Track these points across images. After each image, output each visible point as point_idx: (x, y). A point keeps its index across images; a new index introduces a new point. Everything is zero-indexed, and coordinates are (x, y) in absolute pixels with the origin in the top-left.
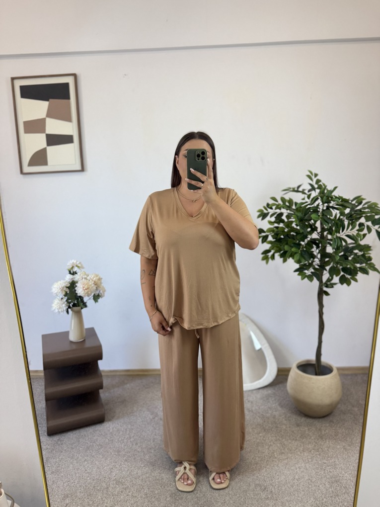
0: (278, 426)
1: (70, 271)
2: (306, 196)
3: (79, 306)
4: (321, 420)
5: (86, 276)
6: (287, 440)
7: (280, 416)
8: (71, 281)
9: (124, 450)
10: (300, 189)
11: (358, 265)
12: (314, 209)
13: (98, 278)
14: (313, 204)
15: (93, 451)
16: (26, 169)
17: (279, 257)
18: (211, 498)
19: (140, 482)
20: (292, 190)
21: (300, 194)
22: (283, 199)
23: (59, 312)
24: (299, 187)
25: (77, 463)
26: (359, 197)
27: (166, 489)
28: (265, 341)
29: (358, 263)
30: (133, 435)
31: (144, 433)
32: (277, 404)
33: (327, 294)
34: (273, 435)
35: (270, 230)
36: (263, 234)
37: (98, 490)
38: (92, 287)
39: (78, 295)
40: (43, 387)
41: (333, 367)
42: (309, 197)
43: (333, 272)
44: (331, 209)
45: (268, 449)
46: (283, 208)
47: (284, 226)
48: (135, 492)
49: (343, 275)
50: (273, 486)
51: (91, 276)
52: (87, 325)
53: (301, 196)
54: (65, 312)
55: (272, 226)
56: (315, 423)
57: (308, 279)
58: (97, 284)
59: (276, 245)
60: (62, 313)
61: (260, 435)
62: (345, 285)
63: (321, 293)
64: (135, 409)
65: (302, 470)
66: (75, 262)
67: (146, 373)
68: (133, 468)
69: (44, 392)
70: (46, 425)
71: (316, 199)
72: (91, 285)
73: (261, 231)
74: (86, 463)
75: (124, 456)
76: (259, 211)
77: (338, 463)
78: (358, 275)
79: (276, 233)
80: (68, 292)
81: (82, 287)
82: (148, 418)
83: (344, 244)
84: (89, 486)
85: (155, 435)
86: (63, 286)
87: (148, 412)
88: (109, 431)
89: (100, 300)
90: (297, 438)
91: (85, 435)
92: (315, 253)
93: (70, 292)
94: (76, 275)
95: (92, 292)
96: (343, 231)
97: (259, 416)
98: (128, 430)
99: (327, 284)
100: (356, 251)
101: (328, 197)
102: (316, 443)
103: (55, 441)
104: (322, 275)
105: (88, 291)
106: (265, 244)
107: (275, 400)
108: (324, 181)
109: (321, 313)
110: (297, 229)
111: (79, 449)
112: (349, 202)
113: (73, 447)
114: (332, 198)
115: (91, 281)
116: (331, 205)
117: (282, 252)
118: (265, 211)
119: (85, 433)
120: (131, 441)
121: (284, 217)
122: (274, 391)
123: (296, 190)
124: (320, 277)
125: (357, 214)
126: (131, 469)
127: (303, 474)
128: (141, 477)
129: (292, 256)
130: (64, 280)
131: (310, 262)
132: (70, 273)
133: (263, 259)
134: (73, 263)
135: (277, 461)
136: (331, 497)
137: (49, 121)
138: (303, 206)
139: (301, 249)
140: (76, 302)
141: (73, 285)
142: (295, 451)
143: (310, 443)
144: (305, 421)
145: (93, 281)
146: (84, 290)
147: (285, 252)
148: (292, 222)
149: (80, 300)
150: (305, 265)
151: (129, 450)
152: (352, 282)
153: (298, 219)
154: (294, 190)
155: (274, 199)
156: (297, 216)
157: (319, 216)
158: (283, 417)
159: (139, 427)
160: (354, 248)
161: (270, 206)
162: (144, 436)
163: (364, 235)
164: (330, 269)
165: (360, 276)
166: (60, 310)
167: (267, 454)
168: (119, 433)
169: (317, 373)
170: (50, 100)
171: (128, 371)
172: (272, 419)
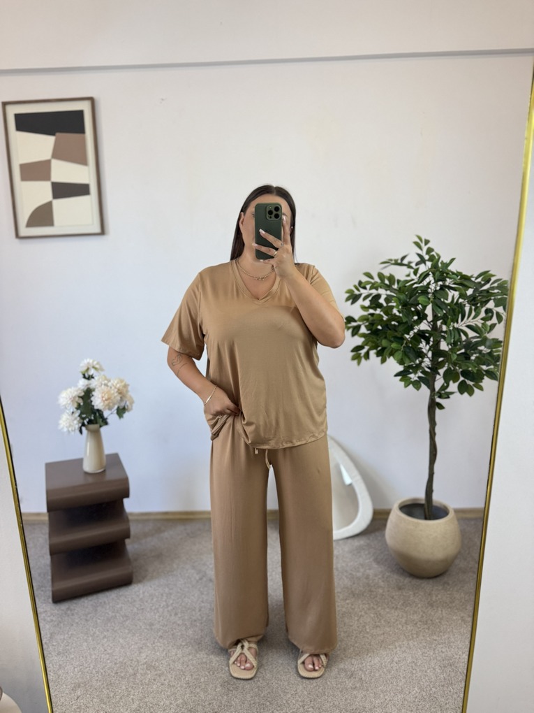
0: (373, 589)
1: (84, 375)
2: (412, 271)
3: (96, 423)
4: (431, 581)
5: (106, 382)
6: (384, 609)
7: (376, 575)
8: (85, 389)
9: (159, 622)
10: (406, 262)
11: (484, 367)
12: (423, 289)
13: (123, 384)
14: (421, 282)
15: (115, 624)
16: (24, 231)
17: (375, 356)
18: (277, 688)
19: (180, 667)
20: (393, 262)
21: (405, 268)
22: (381, 276)
23: (69, 431)
24: (403, 258)
25: (93, 640)
26: (486, 272)
27: (216, 676)
28: (355, 472)
29: (483, 364)
30: (171, 602)
31: (186, 599)
32: (371, 559)
33: (441, 407)
34: (364, 602)
35: (363, 319)
36: (354, 324)
37: (122, 677)
38: (115, 397)
39: (96, 408)
40: (47, 536)
41: (449, 508)
42: (416, 272)
43: (449, 376)
44: (447, 290)
45: (358, 620)
46: (381, 288)
47: (382, 313)
48: (173, 679)
49: (463, 381)
50: (362, 671)
51: (114, 382)
52: (108, 450)
53: (405, 270)
54: (78, 432)
55: (365, 313)
56: (423, 585)
57: (413, 386)
58: (122, 393)
59: (371, 339)
60: (73, 433)
61: (348, 601)
62: (466, 394)
63: (433, 406)
64: (175, 566)
65: (403, 649)
66: (91, 361)
67: (191, 517)
68: (170, 647)
69: (48, 542)
70: (50, 589)
71: (426, 275)
72: (113, 394)
73: (350, 319)
74: (106, 640)
75: (159, 630)
76: (347, 292)
77: (453, 639)
78: (483, 381)
79: (372, 322)
80: (82, 404)
81: (100, 396)
82: (193, 579)
83: (464, 338)
84: (109, 671)
85: (203, 602)
86: (74, 395)
87: (193, 571)
88: (138, 596)
89: (126, 415)
90: (399, 607)
91: (105, 602)
92: (424, 351)
93: (84, 403)
94: (93, 380)
95: (114, 404)
96: (462, 320)
98: (165, 595)
99: (440, 394)
100: (482, 348)
101: (442, 273)
102: (424, 612)
103: (63, 610)
104: (434, 381)
105: (109, 403)
106: (356, 337)
107: (369, 553)
108: (438, 250)
109: (432, 432)
110: (399, 317)
111: (96, 621)
112: (472, 281)
113: (88, 618)
114: (447, 274)
115: (113, 388)
116: (447, 284)
117: (379, 348)
118: (357, 292)
119: (105, 599)
120: (168, 611)
121: (382, 301)
122: (368, 541)
123: (399, 263)
124: (431, 383)
125: (483, 296)
126: (168, 648)
127: (405, 655)
128: (182, 659)
129: (392, 354)
130: (76, 386)
131: (417, 362)
132: (84, 377)
133: (354, 358)
134: (88, 363)
135: (370, 638)
136: (443, 686)
137: (55, 163)
138: (408, 284)
139: (404, 345)
140: (93, 418)
141: (88, 393)
142: (394, 623)
143: (416, 613)
144: (410, 582)
145: (115, 388)
146: (104, 401)
147: (384, 349)
148: (392, 307)
149: (97, 414)
150: (410, 367)
151: (166, 623)
152: (475, 389)
153: (400, 302)
154: (396, 263)
155: (368, 275)
156: (399, 299)
157: (429, 299)
158: (380, 576)
159: (179, 590)
160: (478, 344)
161: (362, 285)
162: (187, 604)
163: (493, 326)
164: (445, 373)
165: (487, 382)
166: (70, 429)
167: (356, 628)
168: (152, 599)
169: (428, 517)
170: (58, 134)
171: (166, 513)
172: (365, 580)
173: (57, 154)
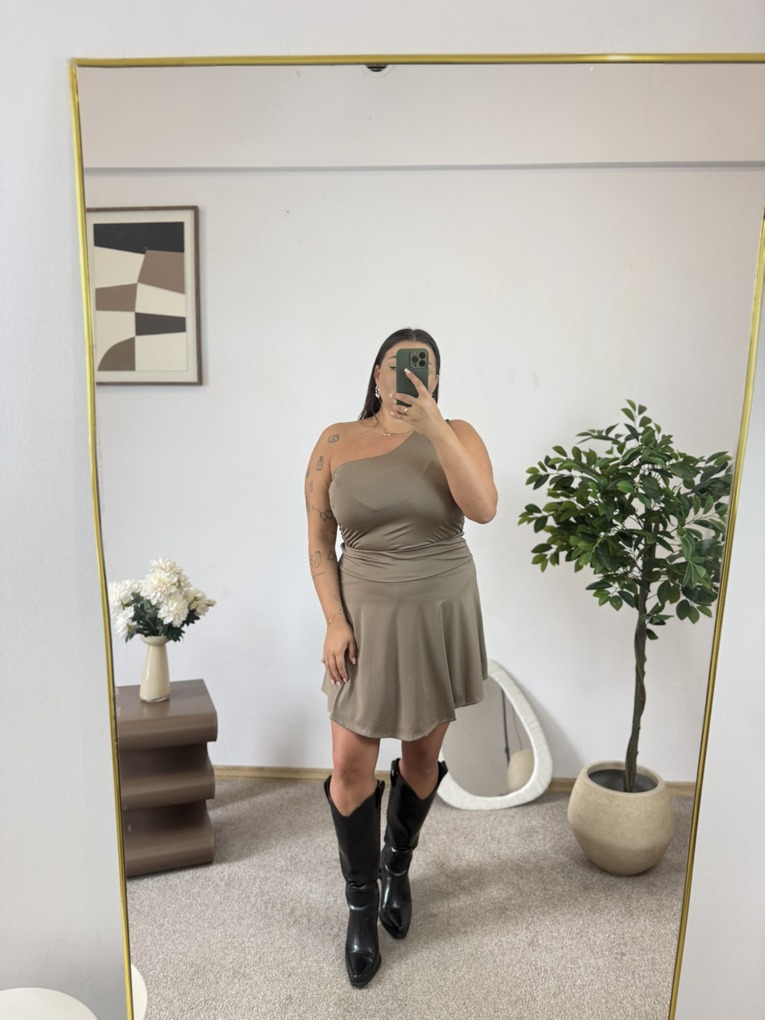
0: (548, 887)
2: (615, 446)
4: (631, 880)
6: (564, 914)
7: (553, 868)
9: (251, 915)
10: (612, 435)
14: (626, 463)
15: (191, 914)
17: (566, 559)
20: (596, 434)
21: (610, 442)
22: (577, 452)
24: (609, 430)
25: (161, 934)
26: (721, 454)
30: (267, 889)
32: (547, 847)
33: (653, 636)
34: (537, 903)
35: (549, 507)
36: (538, 515)
41: (658, 778)
42: (620, 451)
43: (665, 593)
45: (527, 928)
46: (575, 468)
47: (574, 500)
48: (269, 992)
49: (684, 601)
53: (608, 445)
55: (554, 501)
56: (620, 885)
57: (612, 603)
59: (560, 535)
61: (513, 901)
62: (687, 619)
63: (642, 635)
64: (273, 842)
65: (589, 971)
67: (297, 776)
73: (532, 509)
76: (528, 471)
78: (710, 604)
79: (559, 511)
85: (310, 891)
90: (584, 912)
91: (176, 885)
92: (632, 556)
97: (510, 868)
98: (258, 879)
99: (653, 617)
102: (620, 922)
104: (645, 599)
107: (544, 839)
109: (640, 672)
111: (164, 909)
118: (542, 472)
119: (178, 882)
120: (263, 901)
121: (575, 485)
122: (543, 822)
123: (604, 436)
124: (640, 602)
127: (592, 977)
129: (588, 560)
131: (621, 570)
133: (535, 561)
137: (142, 289)
138: (611, 464)
144: (600, 880)
148: (588, 493)
150: (609, 577)
152: (700, 613)
153: (599, 488)
154: (600, 436)
155: (559, 450)
158: (558, 870)
161: (550, 463)
162: (289, 893)
164: (661, 589)
167: (524, 938)
168: (241, 884)
169: (628, 789)
170: (148, 252)
171: (261, 769)
172: (537, 874)
173: (145, 278)
